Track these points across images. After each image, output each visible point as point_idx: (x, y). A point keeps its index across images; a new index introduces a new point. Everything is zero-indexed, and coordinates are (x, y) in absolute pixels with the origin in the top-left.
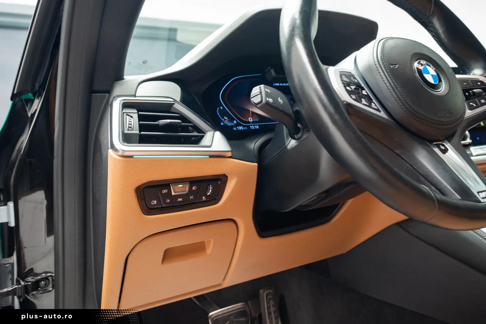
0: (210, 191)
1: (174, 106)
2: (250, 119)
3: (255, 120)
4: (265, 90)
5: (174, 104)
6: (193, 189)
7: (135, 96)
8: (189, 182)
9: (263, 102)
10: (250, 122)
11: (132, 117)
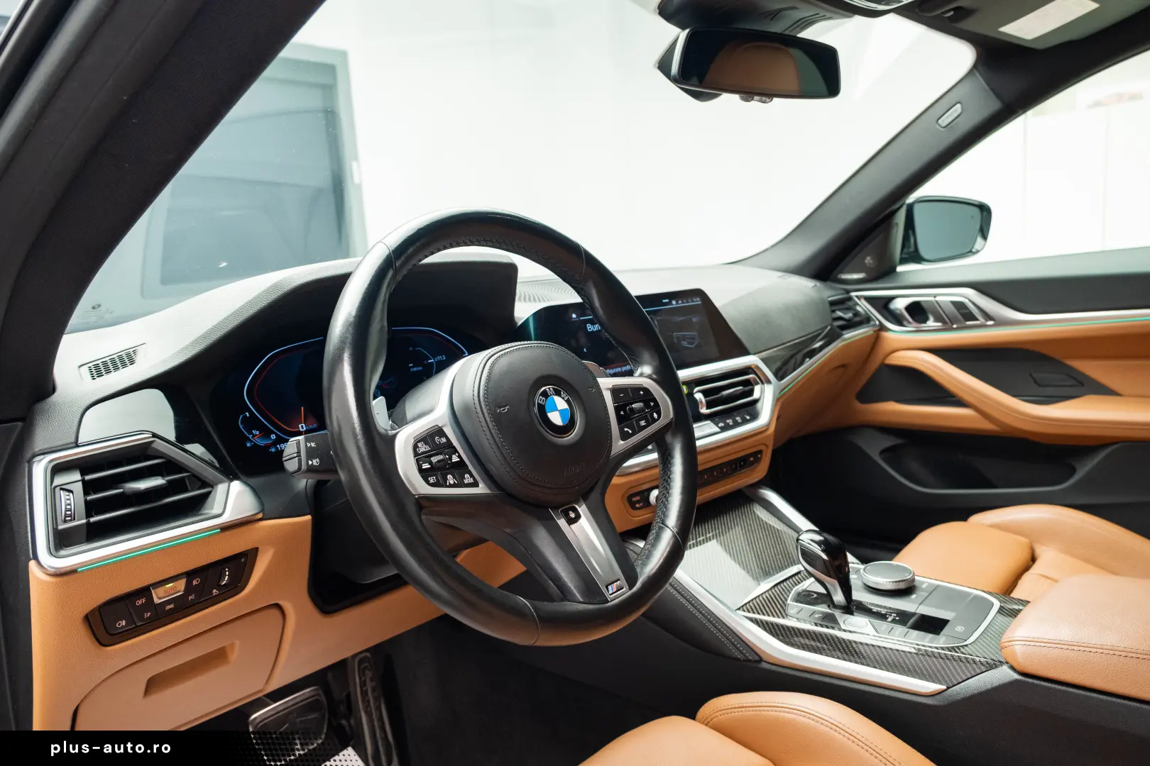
0: (226, 579)
1: (154, 445)
2: (302, 426)
3: (311, 427)
4: (306, 445)
5: (152, 442)
6: (194, 584)
7: (77, 446)
8: (185, 576)
9: (303, 467)
10: (302, 432)
11: (71, 492)
